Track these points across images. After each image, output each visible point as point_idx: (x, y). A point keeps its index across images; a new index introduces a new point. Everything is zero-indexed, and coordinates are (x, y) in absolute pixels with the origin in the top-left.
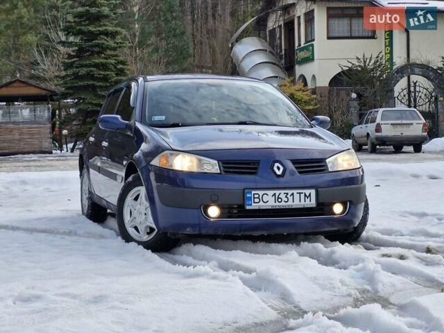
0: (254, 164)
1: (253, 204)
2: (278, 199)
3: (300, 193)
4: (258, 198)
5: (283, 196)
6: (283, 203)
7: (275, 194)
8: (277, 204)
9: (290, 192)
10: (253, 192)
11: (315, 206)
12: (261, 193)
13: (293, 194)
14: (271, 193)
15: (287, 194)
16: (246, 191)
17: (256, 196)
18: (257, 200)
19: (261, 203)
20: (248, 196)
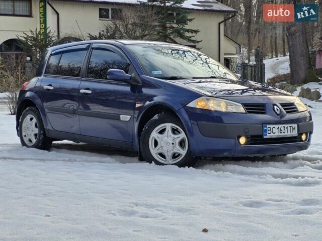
0: (261, 106)
1: (268, 135)
2: (280, 131)
3: (290, 127)
4: (270, 130)
5: (282, 129)
6: (283, 134)
7: (278, 128)
8: (280, 134)
9: (286, 126)
10: (268, 126)
11: (297, 135)
12: (272, 126)
13: (287, 128)
14: (276, 126)
15: (284, 127)
16: (264, 125)
17: (269, 129)
18: (269, 132)
19: (272, 134)
20: (265, 129)
